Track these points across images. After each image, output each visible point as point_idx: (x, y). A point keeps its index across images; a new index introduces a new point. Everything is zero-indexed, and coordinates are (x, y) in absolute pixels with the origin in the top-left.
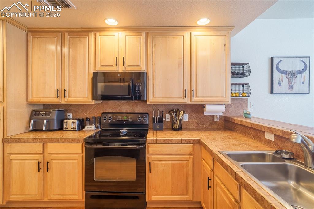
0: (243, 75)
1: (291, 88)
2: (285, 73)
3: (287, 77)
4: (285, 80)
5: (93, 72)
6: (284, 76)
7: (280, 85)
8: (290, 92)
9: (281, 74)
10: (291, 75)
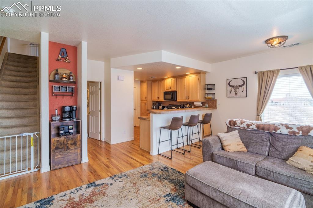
0: (211, 89)
1: (236, 94)
2: (233, 87)
3: (234, 89)
4: (233, 90)
5: (164, 92)
6: (233, 88)
7: (230, 93)
8: (236, 96)
9: (231, 88)
10: (236, 87)
